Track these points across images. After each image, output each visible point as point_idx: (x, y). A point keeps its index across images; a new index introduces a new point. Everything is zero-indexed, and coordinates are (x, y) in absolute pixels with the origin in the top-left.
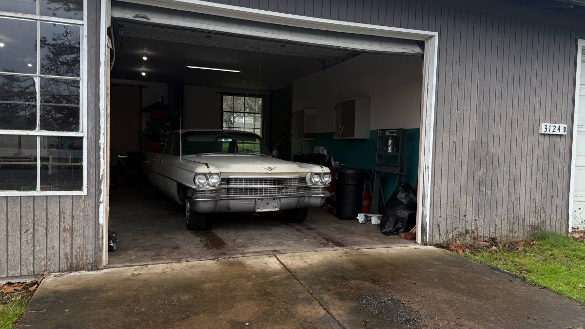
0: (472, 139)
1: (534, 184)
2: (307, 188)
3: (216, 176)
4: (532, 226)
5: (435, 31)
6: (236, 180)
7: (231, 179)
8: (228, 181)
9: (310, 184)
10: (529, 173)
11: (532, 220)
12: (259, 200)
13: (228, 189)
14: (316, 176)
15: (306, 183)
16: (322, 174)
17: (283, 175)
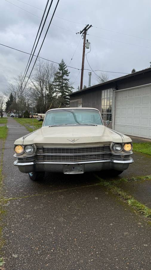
9: (113, 152)
13: (44, 156)
16: (123, 144)
17: (86, 145)
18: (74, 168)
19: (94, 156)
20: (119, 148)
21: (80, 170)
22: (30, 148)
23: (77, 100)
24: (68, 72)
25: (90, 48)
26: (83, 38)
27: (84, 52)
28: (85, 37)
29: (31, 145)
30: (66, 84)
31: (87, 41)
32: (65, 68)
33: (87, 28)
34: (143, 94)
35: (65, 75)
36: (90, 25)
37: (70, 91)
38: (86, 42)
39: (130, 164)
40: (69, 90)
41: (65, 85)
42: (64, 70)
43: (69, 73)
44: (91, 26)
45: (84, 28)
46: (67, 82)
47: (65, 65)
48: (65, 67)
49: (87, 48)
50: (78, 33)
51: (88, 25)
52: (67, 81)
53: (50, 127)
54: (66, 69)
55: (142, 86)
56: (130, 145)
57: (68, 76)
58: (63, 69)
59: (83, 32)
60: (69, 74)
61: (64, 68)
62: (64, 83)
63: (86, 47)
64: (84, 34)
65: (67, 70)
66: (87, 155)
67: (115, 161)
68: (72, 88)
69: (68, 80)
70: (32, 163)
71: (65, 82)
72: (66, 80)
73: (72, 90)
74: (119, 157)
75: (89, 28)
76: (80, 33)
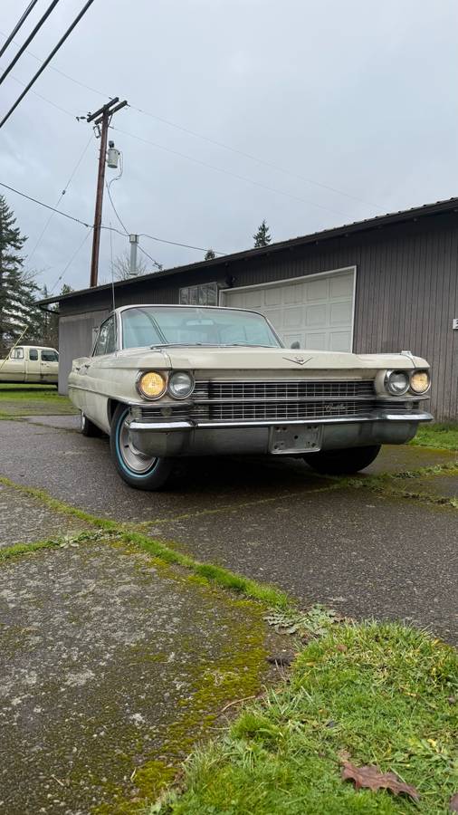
0: (385, 340)
1: (448, 378)
2: (377, 405)
3: (183, 377)
4: (446, 417)
5: (352, 265)
6: (227, 386)
7: (218, 385)
8: (212, 389)
9: (385, 396)
10: (442, 368)
11: (446, 411)
12: (278, 428)
13: (211, 406)
14: (397, 376)
15: (374, 392)
16: (412, 372)
17: (327, 375)
18: (296, 437)
19: (342, 407)
20: (400, 385)
21: (311, 444)
22: (184, 382)
23: (88, 316)
24: (20, 237)
25: (118, 165)
26: (98, 135)
27: (101, 176)
28: (103, 134)
29: (186, 372)
30: (13, 272)
31: (112, 145)
32: (10, 224)
33: (111, 109)
34: (308, 300)
35: (9, 246)
36: (121, 101)
37: (27, 294)
38: (108, 147)
39: (422, 424)
40: (22, 293)
41: (9, 276)
42: (7, 230)
43: (24, 239)
44: (125, 103)
45: (101, 107)
46: (16, 269)
47: (10, 216)
48: (8, 221)
49: (109, 166)
50: (83, 118)
51: (117, 100)
52: (18, 265)
53: (152, 349)
54: (11, 227)
55: (307, 279)
56: (425, 377)
57: (19, 248)
58: (4, 225)
59: (95, 119)
60: (24, 244)
61: (8, 225)
62: (8, 271)
63: (106, 164)
64: (100, 125)
65: (17, 229)
66: (328, 403)
67: (390, 417)
68: (33, 287)
69: (19, 262)
70: (186, 424)
71: (11, 266)
72: (13, 259)
73: (32, 294)
74: (399, 406)
75: (117, 109)
76: (89, 121)
